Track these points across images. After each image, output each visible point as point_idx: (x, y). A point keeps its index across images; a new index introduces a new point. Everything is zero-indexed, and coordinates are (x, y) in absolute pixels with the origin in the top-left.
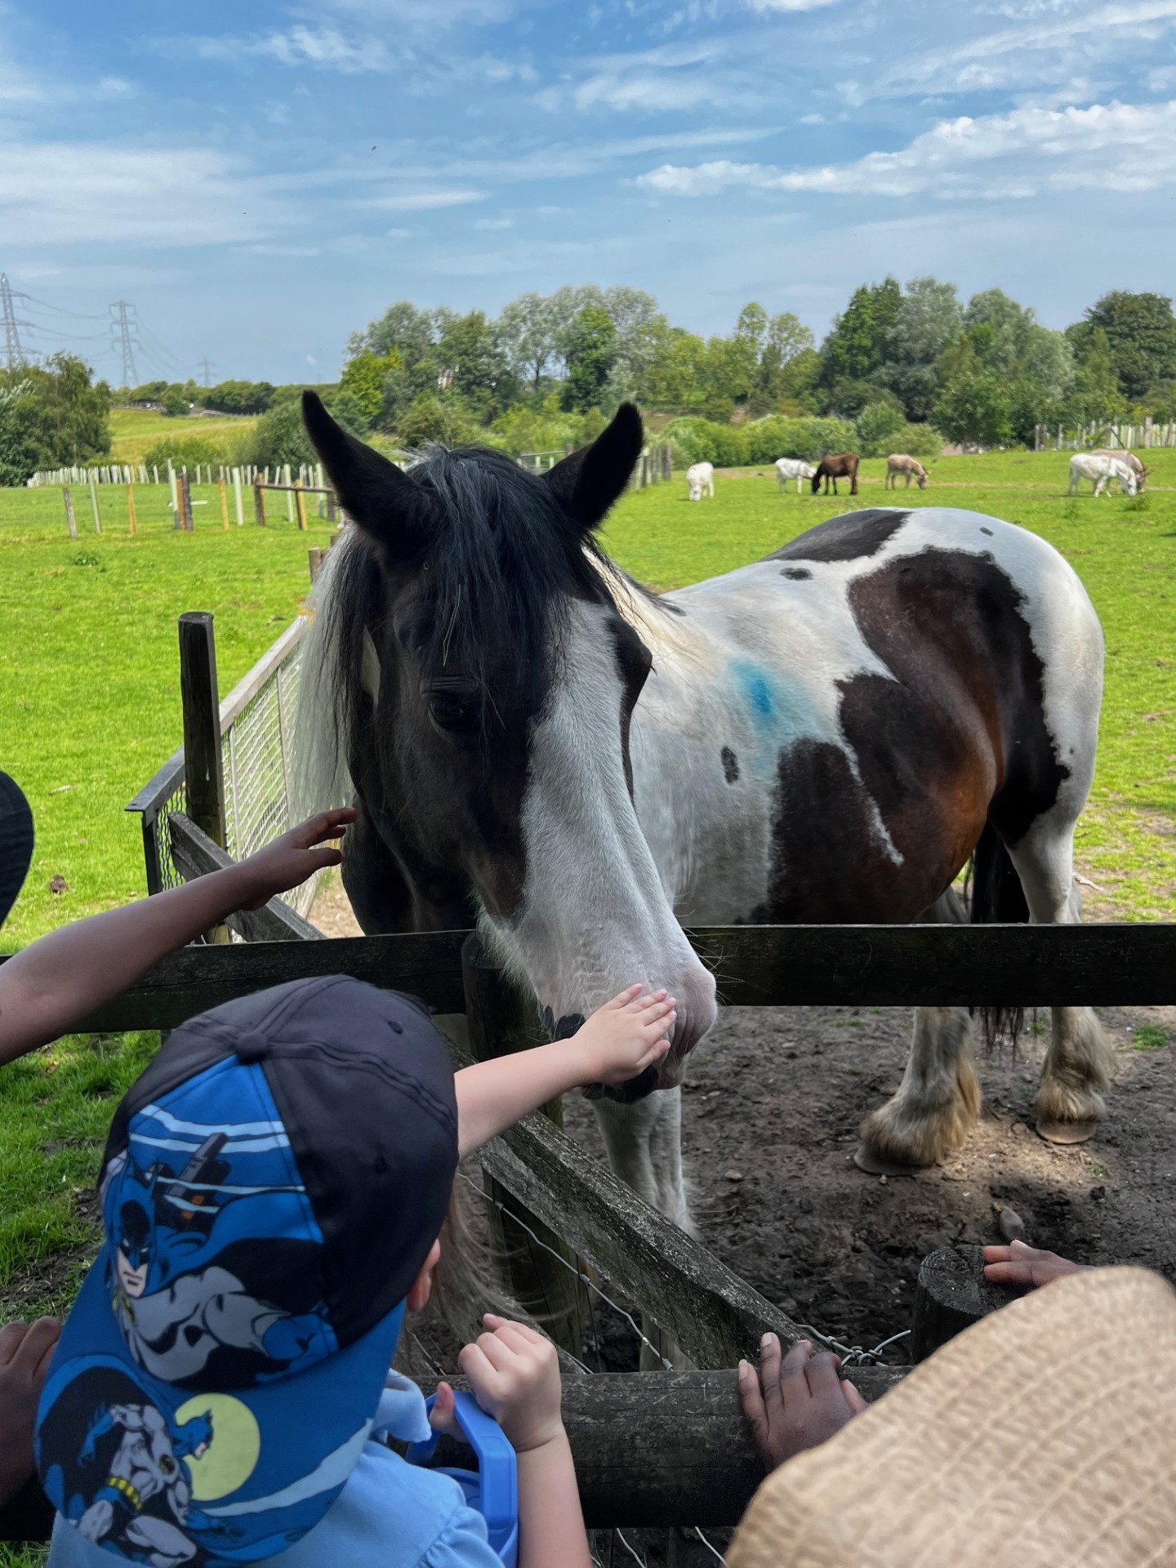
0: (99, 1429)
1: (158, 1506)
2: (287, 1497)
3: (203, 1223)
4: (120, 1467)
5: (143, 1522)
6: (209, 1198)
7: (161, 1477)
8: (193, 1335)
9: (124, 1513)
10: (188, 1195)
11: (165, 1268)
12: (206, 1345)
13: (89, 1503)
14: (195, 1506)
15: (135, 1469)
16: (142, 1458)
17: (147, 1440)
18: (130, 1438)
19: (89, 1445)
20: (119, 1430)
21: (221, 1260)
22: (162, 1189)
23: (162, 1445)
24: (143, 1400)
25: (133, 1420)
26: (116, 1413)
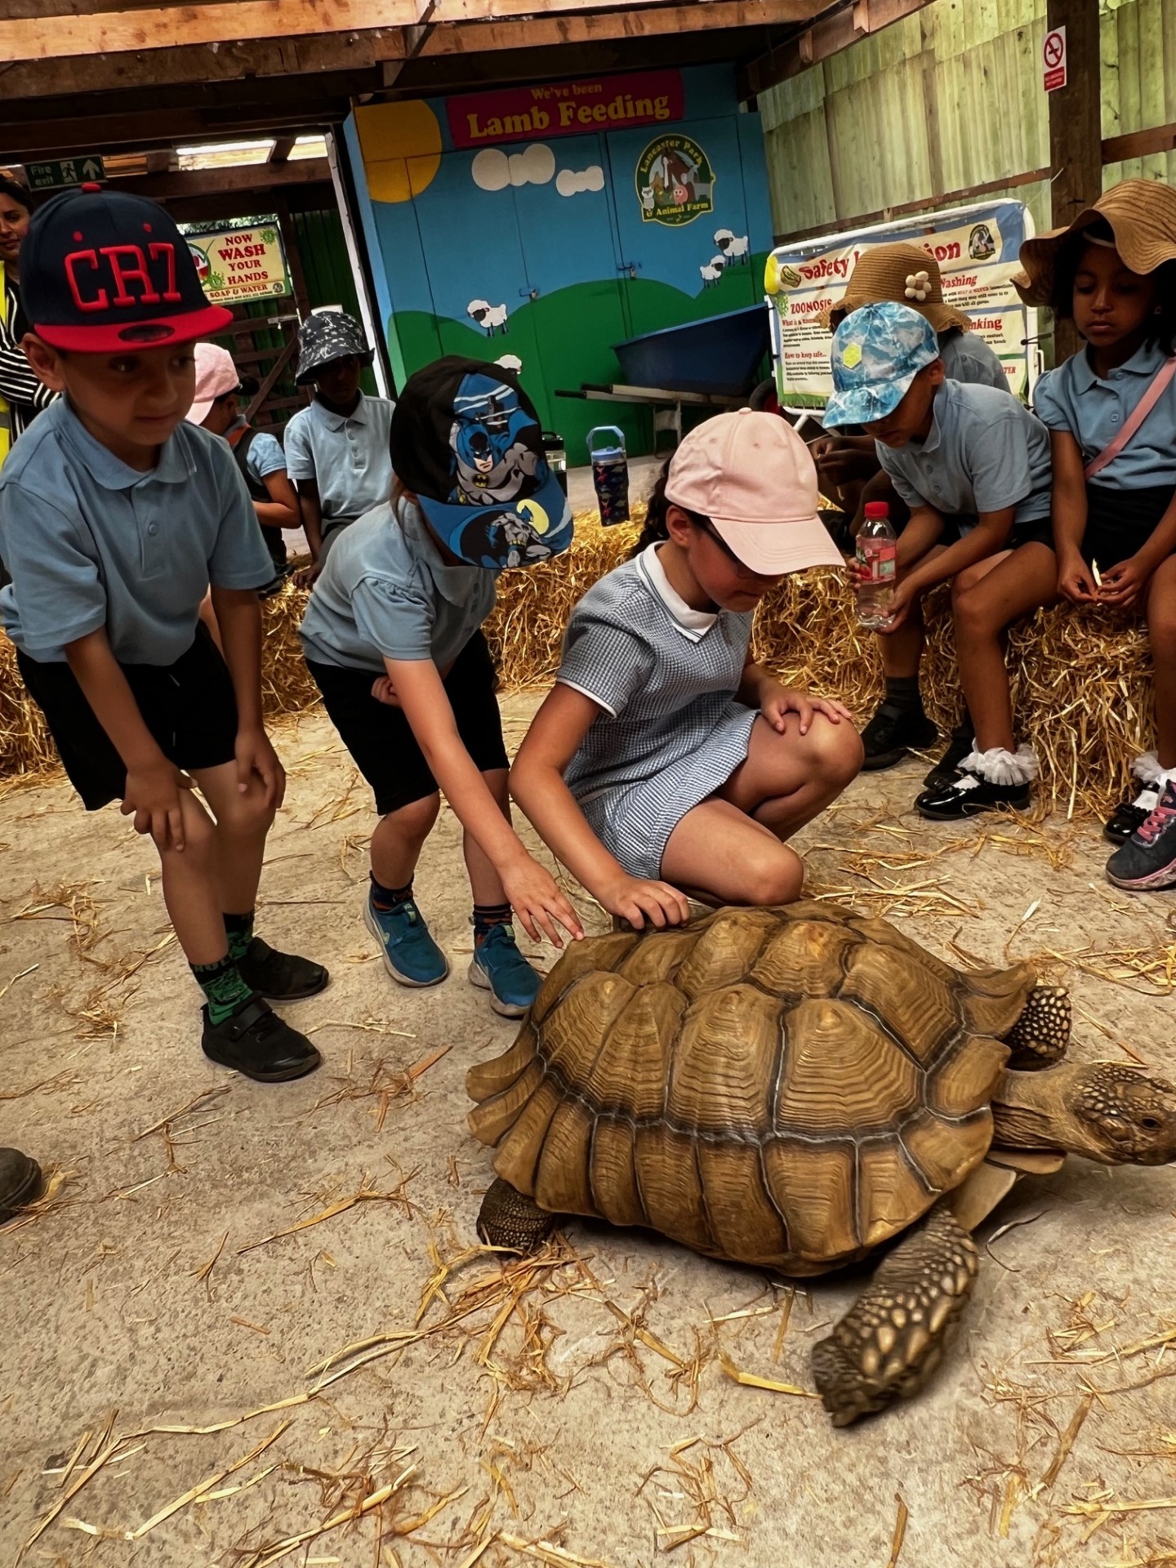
0: (492, 532)
1: (531, 541)
2: (562, 526)
3: (505, 427)
4: (510, 537)
5: (530, 549)
6: (503, 417)
7: (527, 532)
8: (516, 473)
9: (522, 550)
10: (496, 419)
11: (499, 451)
12: (521, 476)
13: (507, 556)
14: (542, 536)
15: (516, 535)
16: (516, 530)
17: (513, 523)
18: (507, 527)
19: (492, 539)
20: (501, 528)
21: (516, 440)
22: (485, 421)
23: (519, 522)
24: (503, 513)
25: (504, 521)
26: (495, 523)
